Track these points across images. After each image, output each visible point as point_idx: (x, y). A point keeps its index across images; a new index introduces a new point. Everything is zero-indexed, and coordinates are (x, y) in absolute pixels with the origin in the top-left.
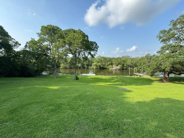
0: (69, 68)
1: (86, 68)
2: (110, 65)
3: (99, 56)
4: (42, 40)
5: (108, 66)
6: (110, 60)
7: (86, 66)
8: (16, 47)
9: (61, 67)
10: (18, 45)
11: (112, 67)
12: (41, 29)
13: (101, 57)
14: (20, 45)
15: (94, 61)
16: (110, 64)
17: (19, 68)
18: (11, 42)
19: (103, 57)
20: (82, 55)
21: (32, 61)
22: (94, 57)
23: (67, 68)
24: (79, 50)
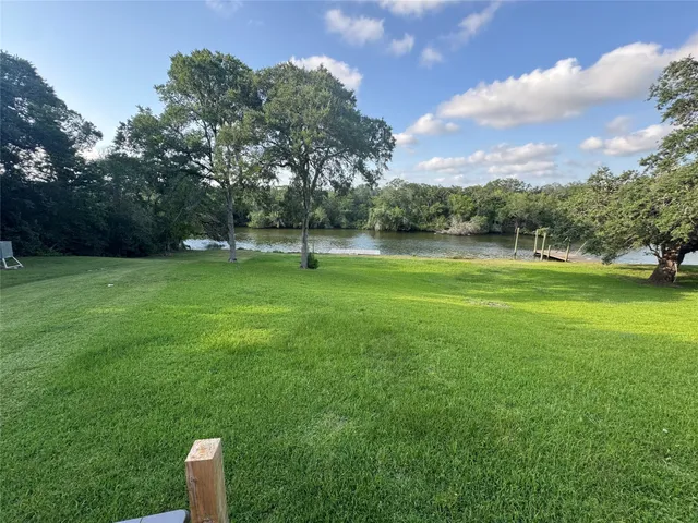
0: (281, 227)
1: (344, 226)
2: (439, 215)
3: (397, 182)
4: (178, 114)
5: (430, 218)
6: (441, 195)
7: (344, 220)
8: (85, 144)
9: (250, 225)
10: (93, 137)
11: (445, 224)
12: (170, 68)
13: (405, 185)
14: (99, 135)
15: (376, 200)
16: (440, 211)
17: (103, 224)
18: (65, 127)
19: (414, 186)
20: (331, 175)
21: (145, 198)
22: (377, 181)
23: (275, 227)
24: (319, 153)
